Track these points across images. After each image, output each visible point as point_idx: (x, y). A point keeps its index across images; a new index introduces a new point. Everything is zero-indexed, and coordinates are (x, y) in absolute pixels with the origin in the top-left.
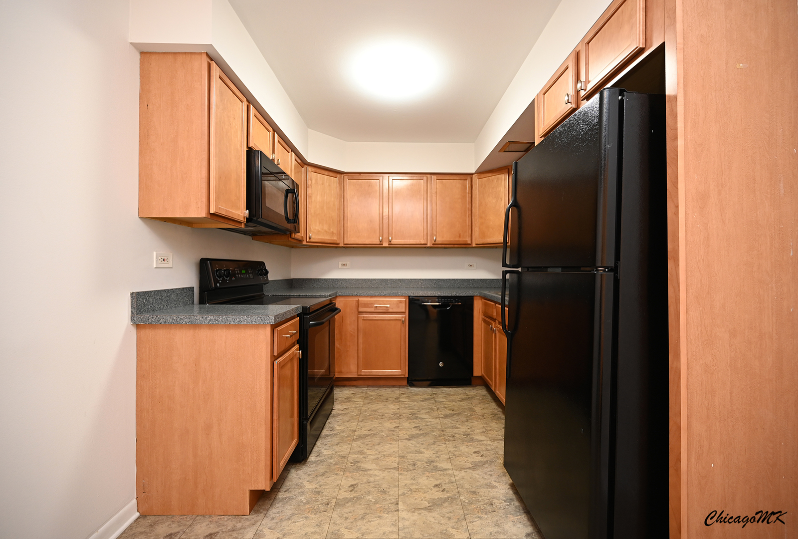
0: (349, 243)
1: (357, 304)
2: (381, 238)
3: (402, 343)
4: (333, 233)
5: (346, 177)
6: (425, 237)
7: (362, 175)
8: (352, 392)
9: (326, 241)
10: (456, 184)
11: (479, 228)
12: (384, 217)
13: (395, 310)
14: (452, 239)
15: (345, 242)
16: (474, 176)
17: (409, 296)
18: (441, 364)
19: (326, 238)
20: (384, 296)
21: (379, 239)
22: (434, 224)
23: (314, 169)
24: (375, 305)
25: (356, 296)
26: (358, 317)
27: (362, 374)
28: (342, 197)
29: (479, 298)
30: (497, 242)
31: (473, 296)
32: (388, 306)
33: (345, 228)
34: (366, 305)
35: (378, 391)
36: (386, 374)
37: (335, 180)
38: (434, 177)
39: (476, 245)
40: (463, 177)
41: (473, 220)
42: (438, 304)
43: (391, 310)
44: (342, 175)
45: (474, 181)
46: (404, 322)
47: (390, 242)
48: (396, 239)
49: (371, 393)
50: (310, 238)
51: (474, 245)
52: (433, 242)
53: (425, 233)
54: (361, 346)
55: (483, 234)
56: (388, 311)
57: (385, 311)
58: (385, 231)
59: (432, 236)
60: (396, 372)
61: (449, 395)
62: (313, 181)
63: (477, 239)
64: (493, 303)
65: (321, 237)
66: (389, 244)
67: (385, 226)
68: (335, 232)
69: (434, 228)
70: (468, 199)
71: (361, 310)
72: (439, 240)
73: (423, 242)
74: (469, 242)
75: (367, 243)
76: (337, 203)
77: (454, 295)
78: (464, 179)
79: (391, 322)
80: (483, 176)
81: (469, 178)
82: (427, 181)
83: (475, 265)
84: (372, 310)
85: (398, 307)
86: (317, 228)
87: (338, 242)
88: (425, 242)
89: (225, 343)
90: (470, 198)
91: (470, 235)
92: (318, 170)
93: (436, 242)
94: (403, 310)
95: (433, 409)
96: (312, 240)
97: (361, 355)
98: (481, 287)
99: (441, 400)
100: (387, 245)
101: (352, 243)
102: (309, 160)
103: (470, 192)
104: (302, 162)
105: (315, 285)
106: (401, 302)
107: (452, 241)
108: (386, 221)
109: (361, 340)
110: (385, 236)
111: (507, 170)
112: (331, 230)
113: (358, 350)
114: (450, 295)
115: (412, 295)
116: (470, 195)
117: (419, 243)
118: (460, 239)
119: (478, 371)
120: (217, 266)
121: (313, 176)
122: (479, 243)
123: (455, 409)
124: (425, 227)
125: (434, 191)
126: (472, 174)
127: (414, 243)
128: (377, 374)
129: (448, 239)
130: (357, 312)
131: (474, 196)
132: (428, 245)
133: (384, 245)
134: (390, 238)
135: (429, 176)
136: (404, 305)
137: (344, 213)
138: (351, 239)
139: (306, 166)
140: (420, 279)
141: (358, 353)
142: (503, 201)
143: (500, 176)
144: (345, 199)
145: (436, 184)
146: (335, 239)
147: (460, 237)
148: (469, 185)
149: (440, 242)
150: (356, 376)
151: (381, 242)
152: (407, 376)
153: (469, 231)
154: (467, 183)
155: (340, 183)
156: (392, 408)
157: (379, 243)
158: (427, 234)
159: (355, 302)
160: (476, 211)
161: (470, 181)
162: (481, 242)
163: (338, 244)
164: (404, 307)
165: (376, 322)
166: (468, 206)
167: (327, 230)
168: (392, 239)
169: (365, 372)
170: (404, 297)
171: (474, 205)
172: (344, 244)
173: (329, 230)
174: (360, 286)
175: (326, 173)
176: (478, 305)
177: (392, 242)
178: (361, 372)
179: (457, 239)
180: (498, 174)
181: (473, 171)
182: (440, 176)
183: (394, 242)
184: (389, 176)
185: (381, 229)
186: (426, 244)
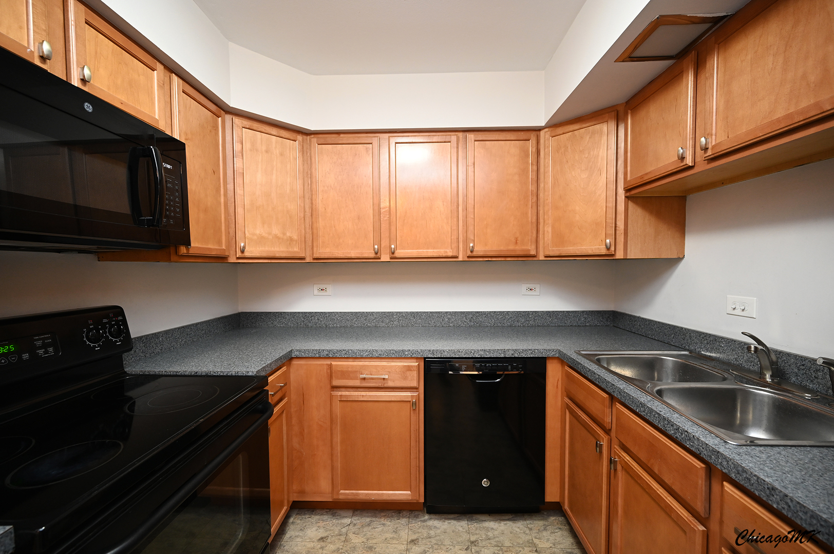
0: (322, 256)
1: (329, 371)
2: (376, 247)
3: (413, 443)
4: (291, 239)
5: (314, 141)
6: (454, 245)
7: (342, 135)
8: (320, 534)
9: (278, 255)
10: (511, 148)
11: (553, 227)
12: (382, 211)
13: (398, 384)
14: (502, 248)
15: (316, 256)
16: (542, 133)
17: (425, 358)
18: (485, 483)
19: (277, 249)
20: (377, 358)
21: (374, 249)
22: (470, 221)
23: (247, 123)
24: (362, 376)
25: (327, 358)
26: (331, 396)
27: (341, 497)
28: (308, 175)
29: (556, 361)
30: (590, 252)
31: (546, 357)
32: (386, 377)
33: (315, 231)
34: (345, 374)
35: (369, 531)
36: (385, 498)
37: (293, 147)
38: (471, 136)
39: (546, 257)
40: (522, 135)
41: (541, 212)
42: (476, 373)
43: (390, 384)
44: (308, 137)
45: (542, 141)
46: (414, 404)
47: (393, 253)
48: (402, 249)
50: (243, 252)
51: (542, 258)
52: (469, 253)
53: (454, 237)
54: (338, 448)
55: (559, 238)
56: (386, 385)
57: (380, 385)
58: (385, 235)
59: (466, 241)
60: (402, 494)
62: (247, 146)
63: (548, 246)
65: (267, 249)
66: (391, 258)
67: (384, 226)
68: (295, 237)
69: (471, 228)
70: (531, 175)
71: (336, 383)
72: (479, 250)
73: (450, 254)
74: (533, 252)
75: (353, 255)
76: (298, 185)
77: (510, 356)
78: (525, 138)
79: (392, 404)
80: (560, 130)
81: (533, 136)
82: (458, 144)
83: (537, 289)
84: (357, 383)
85: (405, 378)
86: (258, 232)
87: (302, 255)
88: (455, 254)
90: (535, 173)
91: (534, 240)
92: (256, 125)
93: (475, 254)
94: (414, 384)
96: (247, 254)
97: (338, 465)
98: (548, 326)
100: (389, 260)
101: (326, 256)
102: (233, 103)
103: (535, 163)
104: (220, 108)
105: (275, 323)
106: (409, 368)
107: (501, 251)
108: (384, 218)
109: (338, 438)
110: (385, 243)
111: (613, 115)
112: (288, 234)
113: (332, 455)
114: (502, 356)
115: (429, 356)
116: (535, 168)
117: (444, 255)
118: (517, 248)
119: (552, 494)
121: (246, 135)
122: (551, 254)
124: (455, 228)
125: (470, 161)
126: (537, 130)
127: (435, 255)
128: (368, 498)
129: (495, 248)
130: (329, 387)
131: (542, 169)
132: (460, 259)
133: (382, 260)
134: (393, 246)
135: (460, 134)
136: (415, 374)
137: (312, 204)
138: (325, 250)
139: (228, 117)
140: (447, 312)
141: (332, 460)
142: (604, 175)
143: (598, 127)
144: (314, 180)
145: (476, 149)
146: (296, 249)
147: (516, 243)
148: (534, 149)
149: (481, 254)
150: (331, 500)
151: (376, 253)
152: (422, 500)
153: (532, 232)
154: (531, 146)
155: (303, 151)
157: (373, 255)
158: (458, 238)
159: (325, 367)
160: (547, 195)
161: (535, 142)
162: (557, 253)
163: (303, 259)
164: (415, 379)
165: (364, 404)
166: (531, 187)
167: (281, 235)
168: (396, 249)
169: (346, 494)
170: (415, 360)
171: (542, 185)
172: (314, 259)
173: (284, 234)
174: (349, 324)
175: (274, 131)
176: (554, 375)
177: (397, 255)
178: (338, 494)
179: (511, 247)
180: (592, 123)
181: (542, 123)
182: (481, 136)
183: (400, 253)
184: (389, 137)
185: (378, 230)
186: (457, 257)
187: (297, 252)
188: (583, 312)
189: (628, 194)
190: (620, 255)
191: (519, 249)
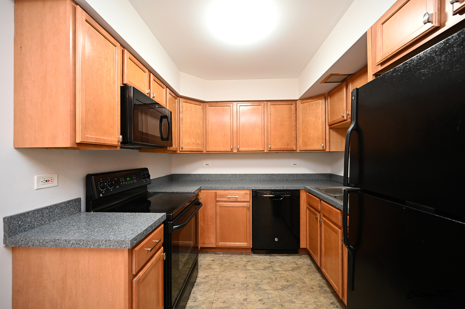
0: (210, 150)
1: (215, 195)
2: (232, 147)
3: (248, 224)
4: (198, 144)
5: (207, 105)
6: (263, 146)
7: (218, 103)
8: (212, 259)
9: (194, 150)
10: (285, 108)
11: (302, 139)
12: (234, 132)
13: (242, 200)
15: (207, 150)
16: (298, 101)
17: (252, 190)
18: (276, 239)
19: (193, 148)
20: (234, 190)
21: (231, 148)
22: (269, 136)
23: (184, 100)
24: (228, 196)
25: (215, 189)
26: (216, 205)
27: (219, 245)
28: (205, 118)
29: (304, 191)
30: (317, 149)
31: (299, 190)
32: (238, 197)
33: (207, 140)
34: (222, 196)
35: (230, 258)
36: (236, 245)
37: (199, 108)
38: (269, 103)
39: (300, 151)
40: (290, 103)
41: (298, 133)
42: (272, 196)
43: (239, 200)
44: (205, 104)
45: (298, 105)
46: (249, 208)
47: (238, 149)
48: (242, 148)
49: (225, 261)
50: (182, 149)
51: (298, 151)
52: (269, 149)
53: (263, 143)
54: (218, 225)
55: (305, 143)
56: (237, 200)
57: (235, 200)
58: (235, 142)
59: (268, 145)
60: (243, 244)
61: (283, 263)
62: (184, 109)
63: (301, 146)
64: (318, 199)
65: (190, 148)
67: (235, 138)
68: (200, 143)
69: (270, 139)
70: (293, 118)
71: (218, 199)
72: (273, 148)
73: (261, 150)
74: (295, 149)
75: (222, 150)
76: (201, 123)
77: (286, 189)
78: (291, 104)
79: (240, 208)
80: (304, 101)
81: (294, 103)
82: (264, 106)
83: (298, 164)
84: (226, 199)
85: (245, 198)
86: (187, 141)
87: (202, 150)
88: (263, 150)
89: (88, 263)
90: (295, 118)
91: (295, 144)
92: (187, 101)
93: (271, 149)
94: (249, 200)
95: (272, 279)
96: (183, 150)
97: (218, 232)
98: (302, 180)
99: (277, 269)
100: (237, 152)
101: (212, 150)
102: (181, 94)
103: (295, 114)
104: (176, 96)
105: (187, 178)
106: (246, 194)
107: (282, 148)
108: (235, 135)
109: (218, 221)
110: (235, 145)
111: (324, 97)
112: (197, 142)
113: (216, 228)
114: (282, 189)
115: (254, 189)
116: (295, 115)
117: (259, 150)
118: (288, 147)
119: (303, 244)
120: (101, 179)
121: (184, 105)
122: (302, 149)
124: (263, 139)
125: (269, 113)
126: (296, 100)
127: (255, 150)
128: (230, 245)
129: (279, 147)
130: (215, 201)
131: (298, 116)
132: (265, 151)
133: (234, 152)
134: (238, 147)
135: (265, 102)
136: (249, 196)
137: (206, 130)
138: (211, 148)
139: (178, 98)
140: (259, 174)
141: (216, 230)
142: (321, 119)
144: (207, 120)
145: (271, 108)
146: (200, 148)
147: (288, 145)
148: (295, 108)
149: (274, 149)
150: (215, 247)
151: (232, 149)
152: (251, 247)
153: (294, 141)
154: (293, 107)
155: (203, 109)
157: (230, 150)
158: (264, 143)
159: (214, 193)
160: (300, 126)
161: (295, 105)
162: (304, 149)
164: (248, 198)
165: (229, 208)
166: (294, 123)
167: (195, 142)
168: (239, 147)
169: (221, 244)
170: (248, 190)
171: (298, 122)
172: (206, 152)
173: (196, 142)
174: (218, 179)
175: (193, 102)
176: (303, 196)
177: (240, 150)
178: (218, 244)
179: (286, 147)
180: (317, 100)
181: (298, 98)
182: (273, 103)
183: (241, 149)
184: (237, 104)
185: (232, 140)
187: (201, 149)
188: (317, 174)
189: (329, 127)
190: (327, 150)
191: (289, 147)
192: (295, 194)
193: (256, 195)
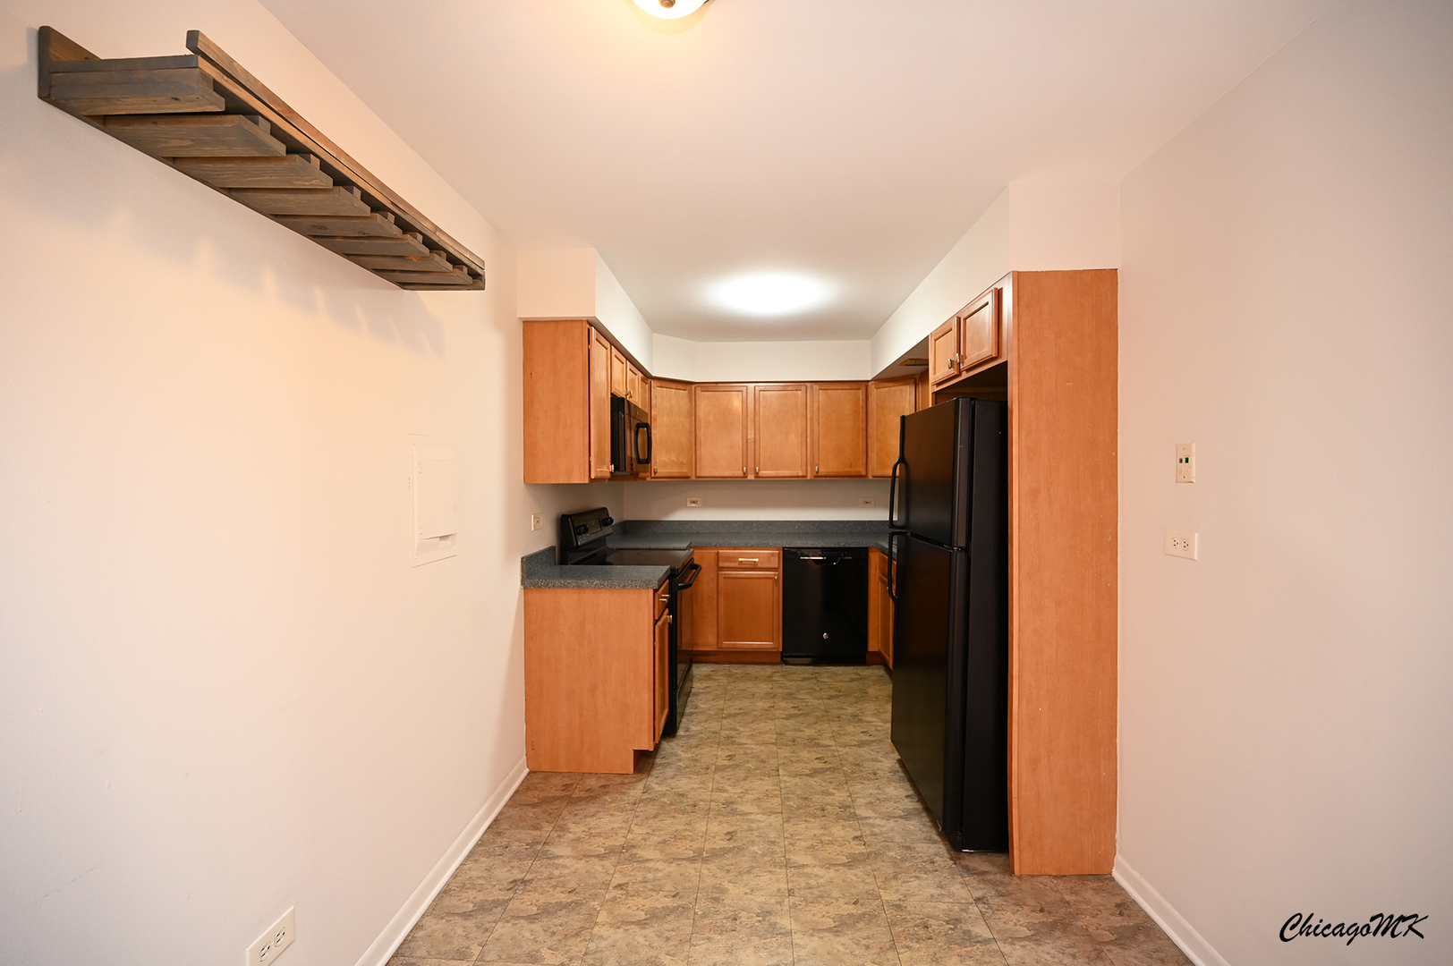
0: (704, 475)
1: (716, 557)
2: (745, 469)
3: (775, 609)
4: (682, 463)
5: (698, 389)
6: (804, 468)
7: (719, 385)
8: (711, 669)
9: (674, 475)
10: (845, 395)
11: (877, 455)
12: (749, 441)
13: (765, 566)
14: (840, 470)
15: (698, 475)
16: (870, 383)
17: (783, 548)
18: (825, 636)
19: (674, 471)
20: (750, 547)
21: (743, 470)
22: (816, 449)
23: (660, 384)
24: (740, 559)
25: (716, 547)
26: (718, 575)
27: (724, 646)
28: (693, 413)
29: (874, 550)
31: (867, 548)
32: (757, 560)
33: (698, 456)
34: (728, 559)
35: (744, 669)
36: (754, 647)
37: (684, 394)
38: (816, 387)
39: (873, 477)
40: (854, 386)
41: (869, 443)
42: (821, 558)
43: (760, 566)
44: (693, 386)
45: (870, 390)
46: (776, 581)
47: (757, 474)
48: (764, 470)
49: (735, 671)
50: (655, 473)
51: (871, 478)
52: (815, 474)
53: (804, 462)
54: (722, 611)
55: (882, 463)
56: (756, 567)
57: (752, 566)
58: (751, 459)
59: (813, 466)
60: (766, 644)
61: (836, 674)
62: (659, 398)
63: (873, 471)
65: (668, 471)
66: (756, 477)
67: (751, 453)
68: (685, 462)
69: (816, 455)
70: (862, 415)
71: (721, 564)
72: (823, 471)
73: (800, 474)
74: (864, 473)
75: (725, 475)
76: (687, 423)
77: (843, 546)
78: (857, 388)
79: (761, 580)
80: (881, 385)
81: (863, 387)
82: (807, 393)
83: (873, 503)
84: (736, 565)
85: (770, 562)
86: (663, 459)
87: (689, 475)
88: (804, 474)
90: (864, 414)
91: (864, 464)
92: (664, 384)
93: (819, 474)
94: (777, 566)
95: (815, 690)
96: (657, 475)
97: (722, 623)
98: (881, 533)
99: (826, 680)
100: (754, 478)
101: (707, 475)
102: (655, 373)
103: (864, 406)
104: (647, 377)
106: (772, 555)
108: (751, 447)
109: (722, 604)
110: (751, 465)
111: (913, 381)
112: (681, 459)
113: (718, 616)
114: (839, 546)
115: (786, 546)
116: (865, 410)
117: (796, 475)
118: (852, 470)
119: (874, 644)
120: (576, 522)
121: (658, 391)
122: (876, 474)
123: (843, 690)
124: (804, 454)
125: (816, 405)
126: (868, 381)
127: (789, 475)
128: (742, 647)
129: (835, 470)
130: (716, 568)
131: (870, 411)
132: (809, 478)
133: (749, 478)
134: (757, 469)
135: (808, 384)
136: (777, 559)
137: (696, 436)
138: (706, 471)
139: (650, 382)
140: (797, 521)
141: (718, 620)
143: (904, 387)
144: (698, 419)
145: (820, 396)
146: (685, 471)
147: (851, 466)
148: (864, 397)
149: (824, 474)
150: (715, 649)
151: (744, 473)
152: (781, 650)
153: (863, 460)
154: (861, 393)
155: (689, 397)
156: (764, 687)
157: (742, 475)
158: (807, 463)
159: (713, 555)
160: (873, 431)
161: (864, 391)
162: (880, 474)
163: (688, 477)
164: (776, 562)
165: (745, 580)
166: (862, 425)
167: (676, 460)
168: (759, 470)
169: (727, 644)
170: (776, 549)
171: (870, 423)
172: (697, 477)
173: (678, 459)
174: (716, 530)
175: (674, 386)
176: (874, 560)
177: (760, 475)
178: (722, 643)
179: (847, 470)
180: (901, 384)
181: (870, 379)
182: (824, 386)
183: (762, 473)
184: (755, 387)
185: (745, 455)
186: (805, 477)
187: (687, 473)
191: (853, 470)
192: (861, 555)
193: (791, 558)
